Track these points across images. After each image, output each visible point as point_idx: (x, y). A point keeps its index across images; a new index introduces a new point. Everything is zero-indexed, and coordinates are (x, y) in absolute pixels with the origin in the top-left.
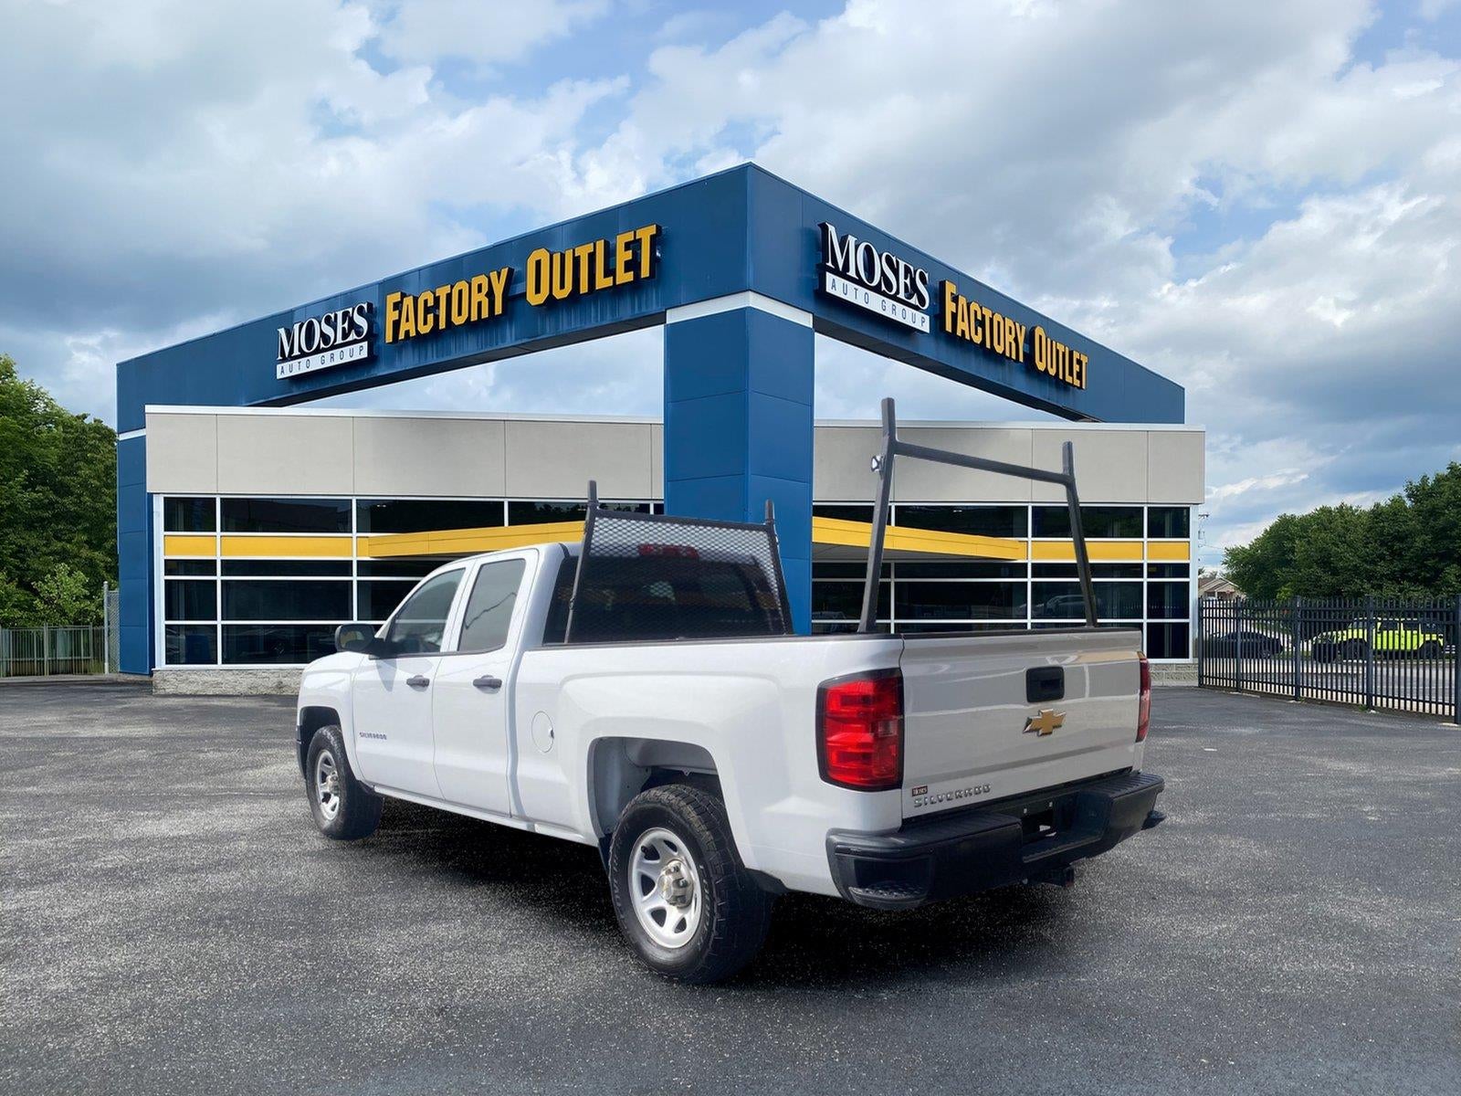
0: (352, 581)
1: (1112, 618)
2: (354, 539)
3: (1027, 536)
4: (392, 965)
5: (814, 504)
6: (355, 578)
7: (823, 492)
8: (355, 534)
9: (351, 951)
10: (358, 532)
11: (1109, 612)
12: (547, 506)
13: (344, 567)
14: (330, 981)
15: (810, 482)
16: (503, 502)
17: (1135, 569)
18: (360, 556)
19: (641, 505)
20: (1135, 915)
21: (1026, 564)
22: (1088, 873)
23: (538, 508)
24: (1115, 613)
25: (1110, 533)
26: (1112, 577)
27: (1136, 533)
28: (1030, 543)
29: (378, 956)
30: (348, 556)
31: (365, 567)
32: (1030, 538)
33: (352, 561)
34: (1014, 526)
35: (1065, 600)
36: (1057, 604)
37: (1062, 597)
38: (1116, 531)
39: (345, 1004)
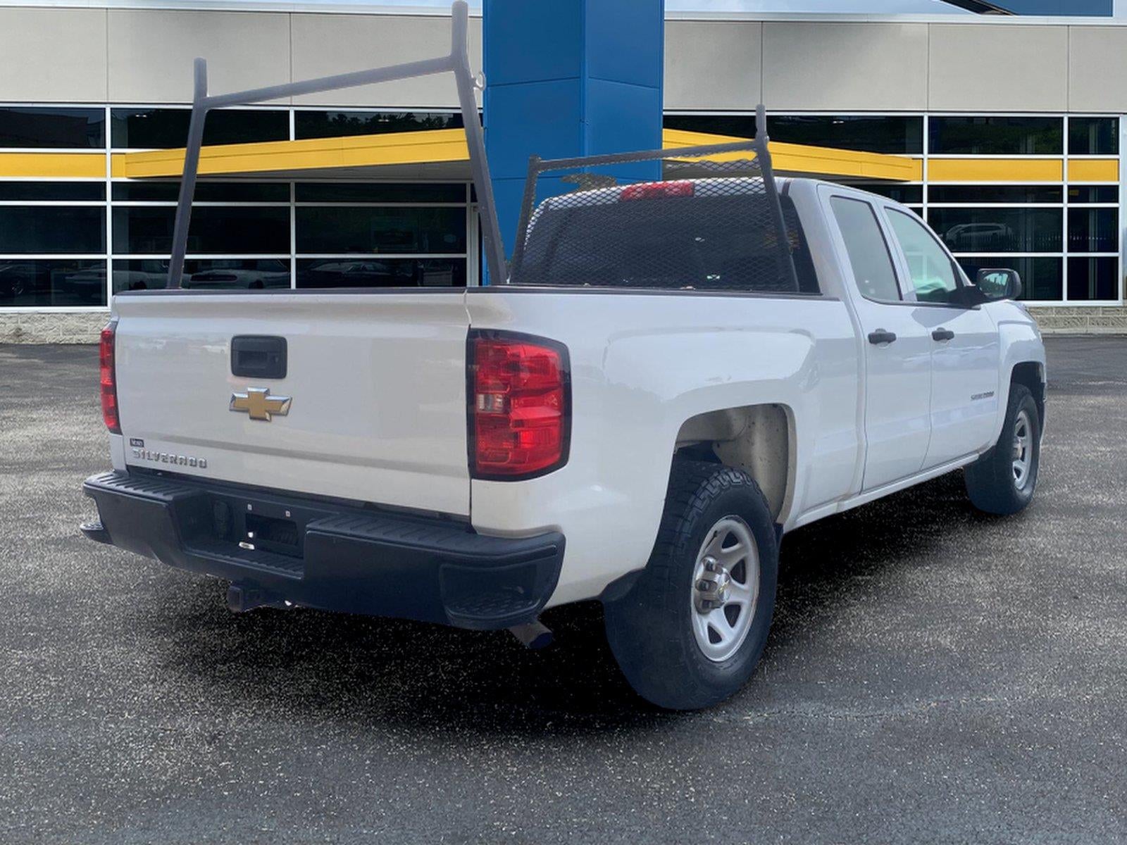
0: (105, 207)
1: (1026, 251)
2: (108, 156)
3: (922, 153)
4: (153, 682)
5: (664, 113)
6: (109, 203)
7: (675, 100)
8: (109, 149)
9: (104, 664)
10: (112, 147)
11: (1022, 244)
12: (341, 115)
13: (95, 190)
14: (80, 701)
15: (660, 87)
16: (288, 112)
17: (1053, 193)
18: (115, 176)
19: (454, 114)
20: (1053, 618)
21: (921, 187)
22: (996, 565)
23: (330, 119)
24: (1029, 246)
25: (1022, 148)
26: (1026, 202)
27: (1054, 148)
28: (926, 161)
29: (137, 669)
30: (101, 176)
31: (121, 190)
32: (926, 155)
33: (105, 183)
34: (907, 141)
35: (968, 230)
36: (959, 234)
37: (964, 226)
38: (1030, 147)
39: (97, 729)
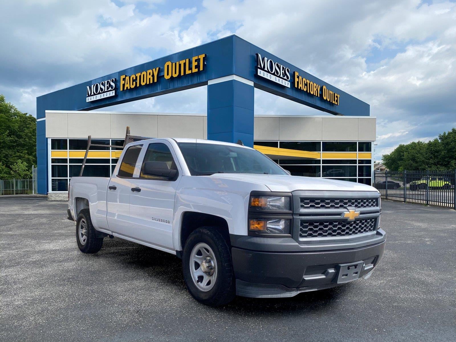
0: (110, 165)
1: (347, 177)
2: (111, 152)
3: (320, 151)
4: (122, 295)
5: (254, 141)
7: (257, 138)
8: (111, 150)
9: (109, 291)
11: (346, 175)
13: (107, 161)
14: (103, 301)
15: (253, 134)
17: (354, 162)
18: (112, 157)
21: (320, 160)
24: (348, 175)
25: (346, 150)
26: (347, 164)
27: (355, 150)
28: (321, 153)
29: (118, 292)
30: (109, 157)
31: (114, 161)
33: (110, 159)
34: (317, 148)
35: (332, 171)
36: (330, 172)
38: (348, 150)
39: (108, 309)
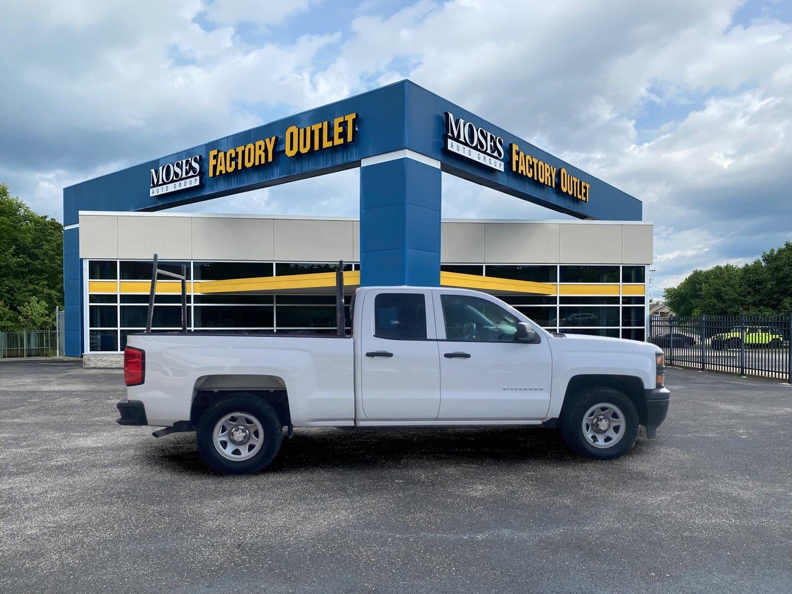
0: (190, 306)
1: (603, 326)
2: (192, 283)
3: (557, 282)
4: (212, 520)
5: (441, 264)
6: (192, 305)
7: (446, 258)
8: (192, 280)
9: (190, 512)
10: (194, 279)
11: (601, 323)
12: (296, 265)
14: (179, 529)
15: (439, 253)
16: (273, 263)
17: (615, 300)
18: (195, 293)
19: (347, 265)
20: (615, 491)
21: (556, 297)
22: (590, 468)
23: (292, 267)
24: (604, 323)
25: (601, 280)
26: (603, 304)
27: (616, 280)
28: (558, 285)
29: (205, 515)
30: (189, 293)
31: (198, 299)
32: (558, 283)
33: (191, 295)
34: (550, 277)
35: (577, 316)
36: (573, 318)
37: (576, 315)
38: (605, 279)
39: (187, 542)
